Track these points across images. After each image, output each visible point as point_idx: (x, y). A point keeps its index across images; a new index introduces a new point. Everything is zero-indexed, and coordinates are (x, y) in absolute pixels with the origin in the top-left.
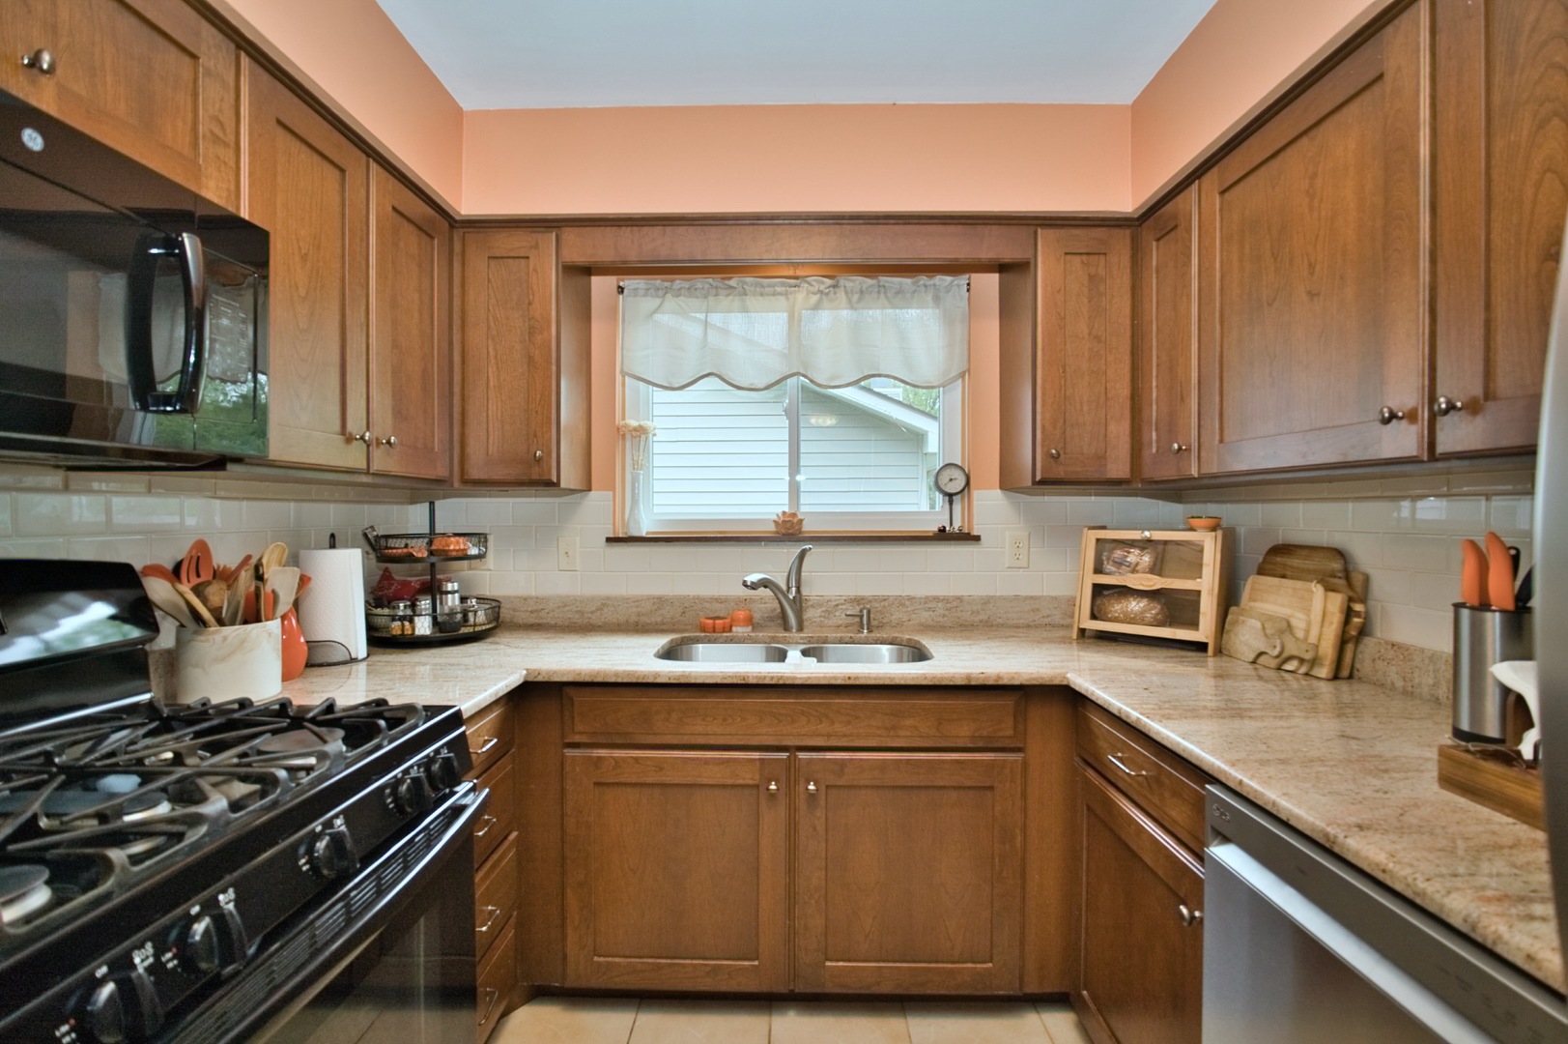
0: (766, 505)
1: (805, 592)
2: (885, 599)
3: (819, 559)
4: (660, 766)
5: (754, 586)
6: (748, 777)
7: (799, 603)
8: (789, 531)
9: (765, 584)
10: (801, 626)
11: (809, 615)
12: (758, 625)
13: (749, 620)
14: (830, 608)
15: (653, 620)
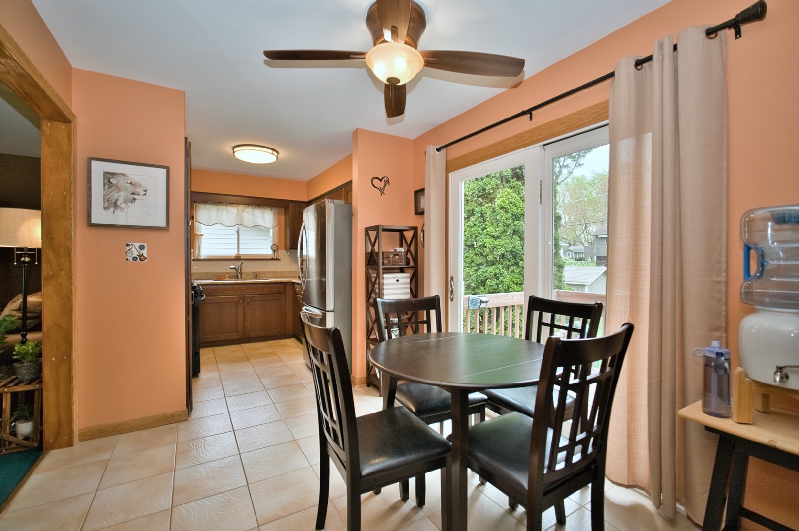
0: (233, 253)
1: (242, 271)
2: (260, 272)
3: (245, 263)
4: (218, 299)
5: (232, 269)
6: (236, 300)
7: (241, 273)
8: (238, 258)
9: (234, 268)
10: (241, 278)
11: (243, 276)
12: (231, 278)
13: (229, 277)
14: (248, 275)
15: (205, 278)
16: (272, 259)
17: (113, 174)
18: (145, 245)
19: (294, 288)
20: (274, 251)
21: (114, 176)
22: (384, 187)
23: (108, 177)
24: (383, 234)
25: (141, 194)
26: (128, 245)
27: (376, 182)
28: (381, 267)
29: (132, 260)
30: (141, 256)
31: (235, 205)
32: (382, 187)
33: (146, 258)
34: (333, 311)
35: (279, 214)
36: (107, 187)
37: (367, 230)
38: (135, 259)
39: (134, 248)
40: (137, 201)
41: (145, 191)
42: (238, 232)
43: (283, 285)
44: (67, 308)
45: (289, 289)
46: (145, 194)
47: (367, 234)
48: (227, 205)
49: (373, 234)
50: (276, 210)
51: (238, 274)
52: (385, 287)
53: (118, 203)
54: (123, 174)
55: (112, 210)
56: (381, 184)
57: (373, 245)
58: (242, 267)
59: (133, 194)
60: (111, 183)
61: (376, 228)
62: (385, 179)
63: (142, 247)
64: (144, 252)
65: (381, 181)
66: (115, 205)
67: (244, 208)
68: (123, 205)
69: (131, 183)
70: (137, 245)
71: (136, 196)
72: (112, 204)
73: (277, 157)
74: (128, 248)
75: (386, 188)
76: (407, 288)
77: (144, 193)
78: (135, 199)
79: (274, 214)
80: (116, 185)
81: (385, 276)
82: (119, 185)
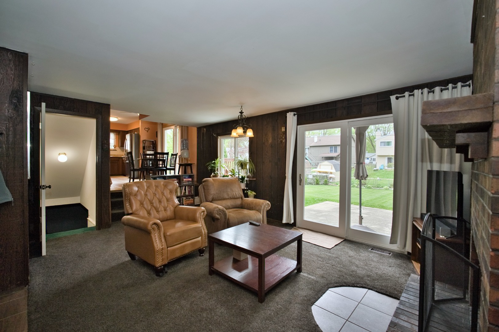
16: (114, 150)
19: (122, 159)
20: (114, 147)
24: (146, 142)
27: (146, 129)
28: (146, 149)
35: (117, 135)
37: (143, 141)
43: (118, 158)
45: (120, 159)
47: (143, 142)
49: (144, 142)
50: (115, 133)
56: (147, 130)
57: (144, 144)
61: (145, 140)
62: (148, 128)
73: (118, 119)
79: (114, 135)
81: (147, 151)
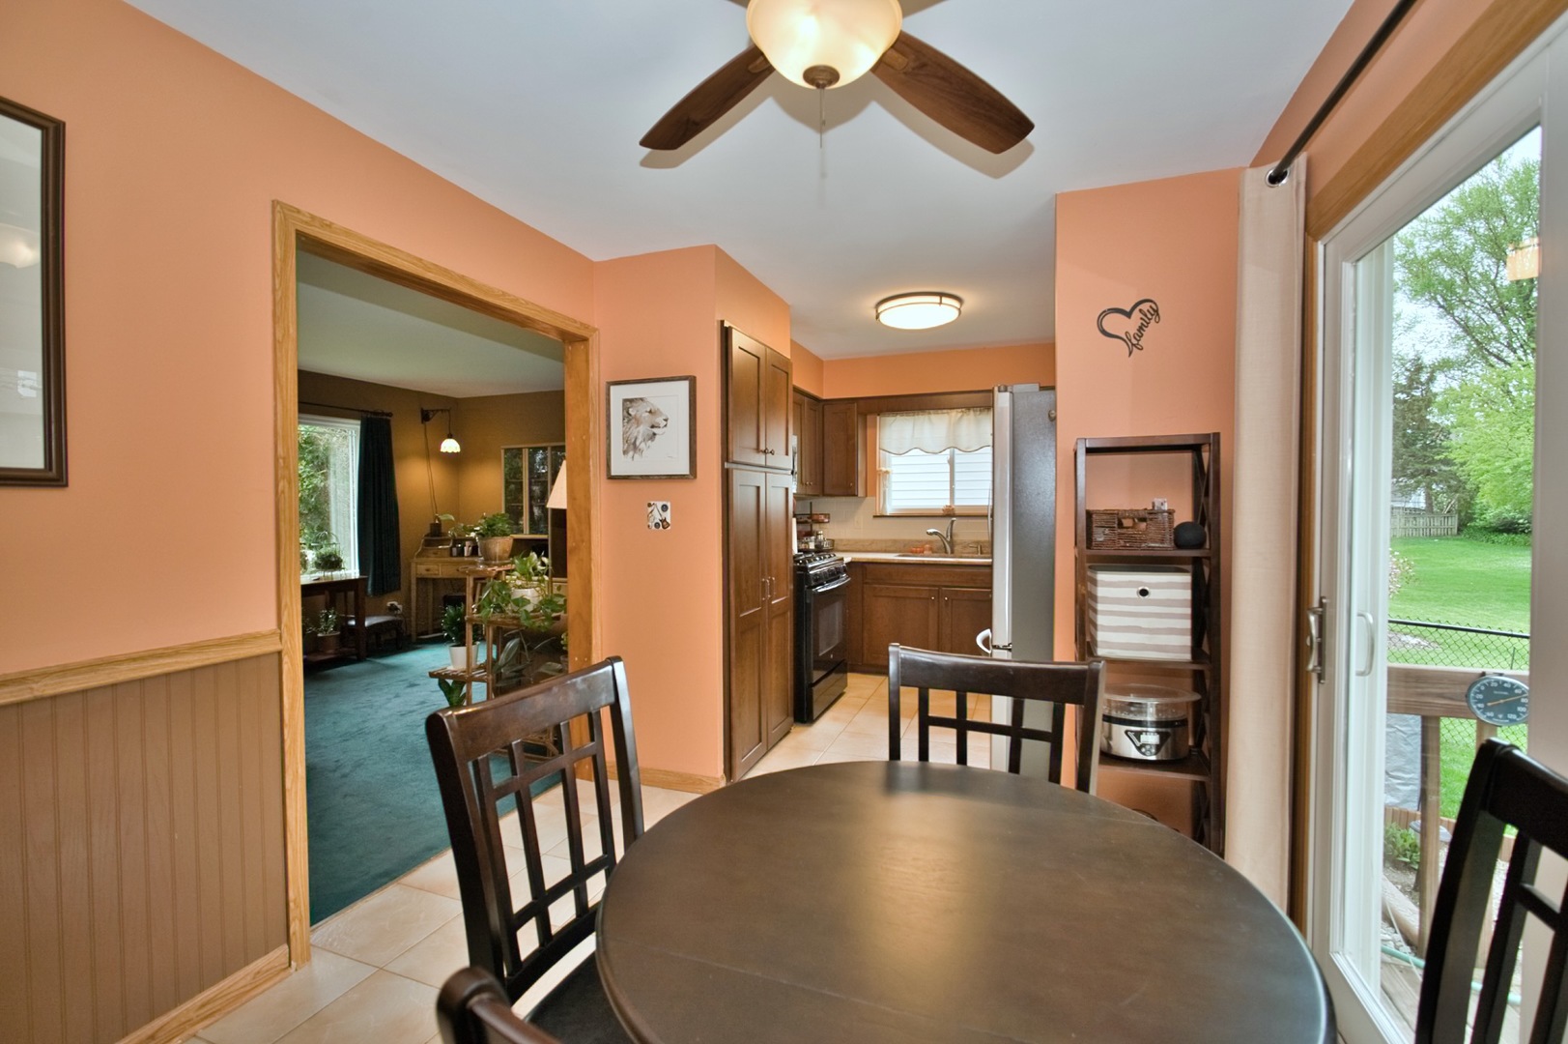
0: (939, 501)
1: (955, 538)
3: (958, 523)
5: (931, 534)
6: (925, 595)
7: (952, 544)
8: (949, 514)
9: (939, 533)
10: (952, 552)
11: (956, 548)
12: (934, 551)
13: (931, 549)
14: (966, 546)
15: (892, 549)
17: (631, 401)
18: (669, 505)
21: (634, 404)
22: (1141, 329)
23: (628, 403)
25: (662, 425)
26: (650, 505)
27: (1113, 323)
28: (1084, 552)
29: (654, 528)
30: (664, 521)
31: (945, 411)
32: (1133, 331)
33: (669, 525)
34: (1010, 650)
36: (626, 420)
38: (657, 525)
39: (656, 510)
40: (657, 437)
41: (666, 420)
42: (951, 462)
44: (587, 595)
46: (666, 426)
48: (930, 413)
51: (949, 545)
52: (1100, 607)
53: (638, 443)
54: (642, 399)
55: (631, 453)
56: (1131, 325)
58: (954, 531)
59: (653, 427)
60: (630, 415)
62: (1145, 307)
63: (665, 508)
64: (668, 515)
65: (1128, 314)
66: (635, 447)
67: (960, 415)
68: (643, 446)
69: (650, 412)
70: (660, 504)
71: (655, 430)
72: (631, 446)
73: (959, 309)
74: (650, 509)
75: (1147, 332)
76: (1181, 616)
77: (665, 423)
78: (654, 434)
80: (635, 417)
81: (1103, 577)
82: (638, 416)
